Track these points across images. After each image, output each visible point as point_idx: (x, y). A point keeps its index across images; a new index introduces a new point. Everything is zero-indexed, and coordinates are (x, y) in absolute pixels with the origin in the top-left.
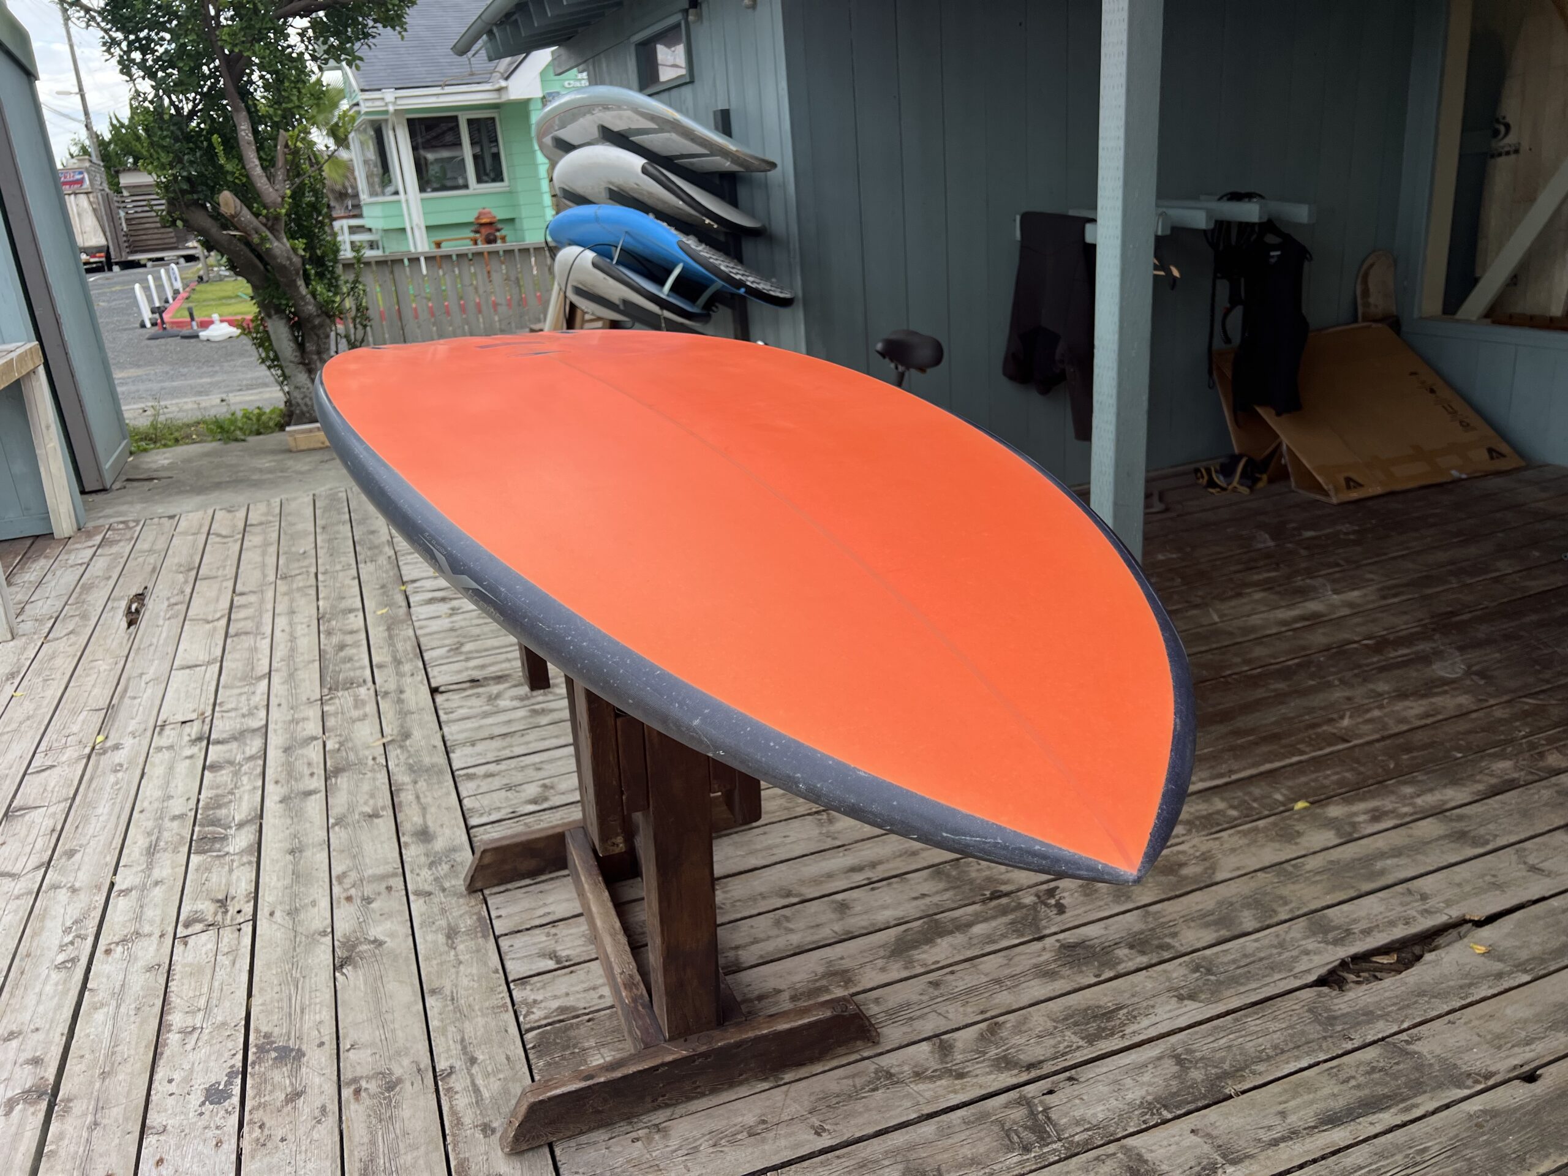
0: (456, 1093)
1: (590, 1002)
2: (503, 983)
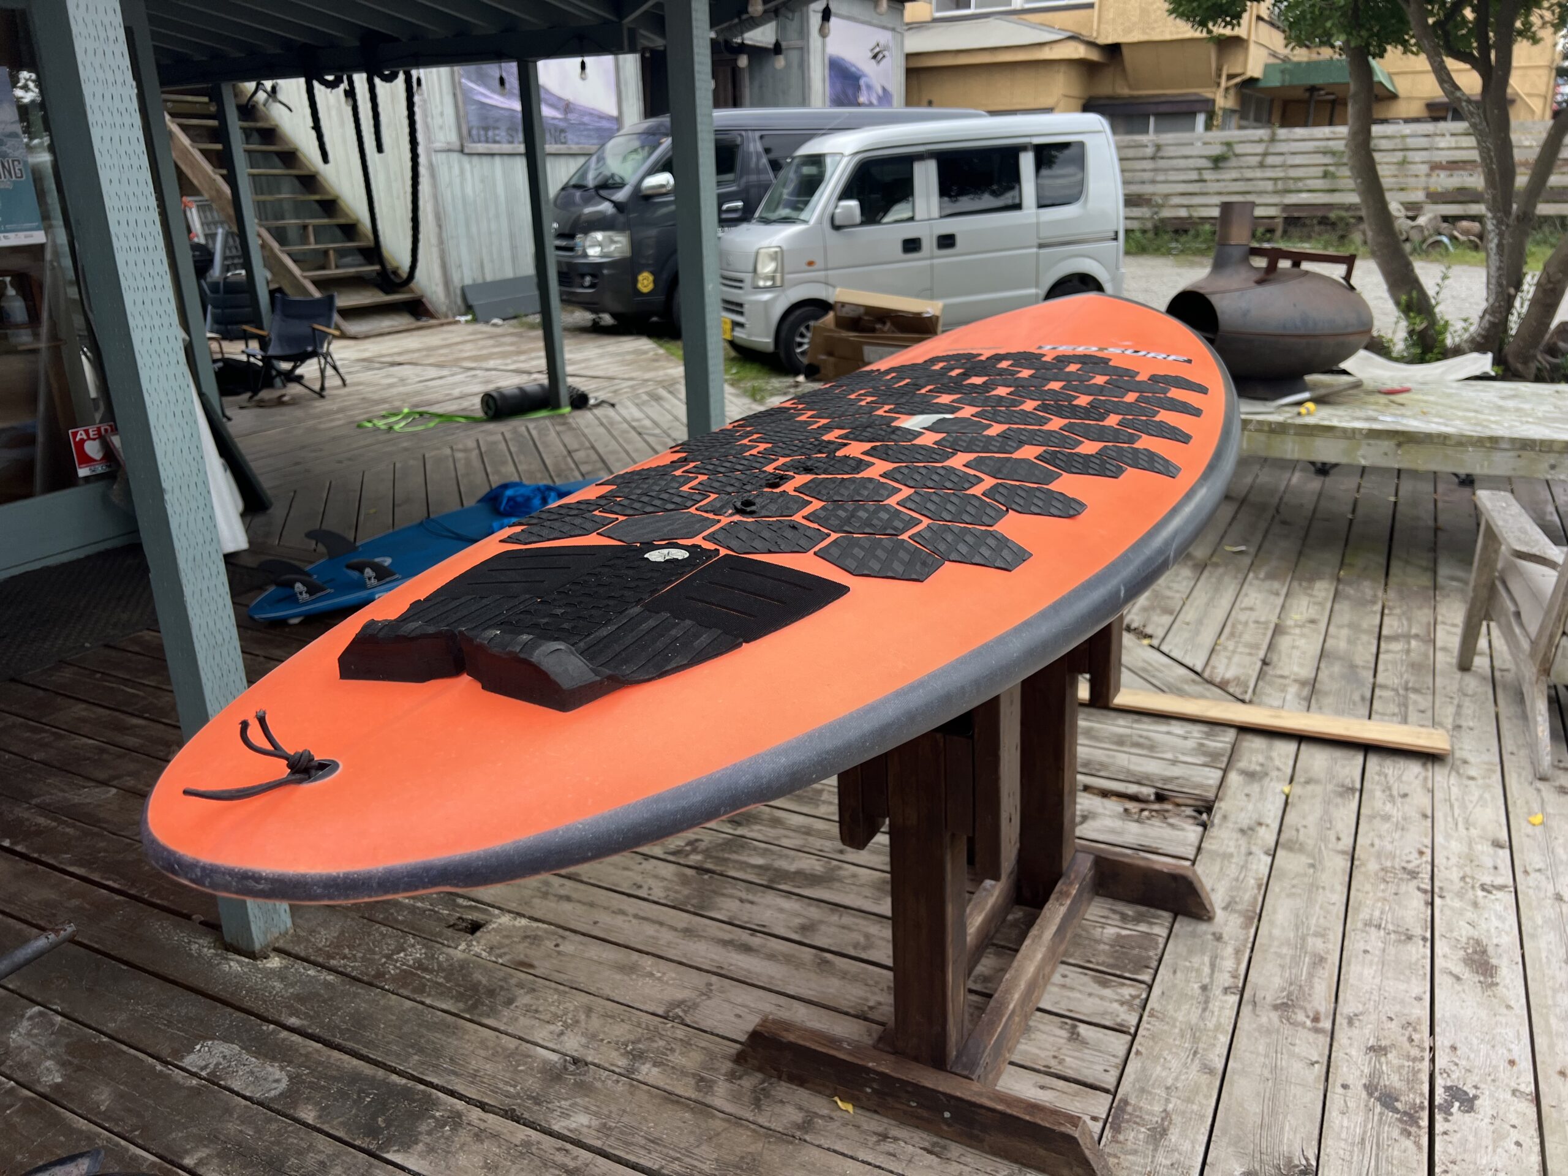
1: (1074, 976)
2: (1138, 1039)
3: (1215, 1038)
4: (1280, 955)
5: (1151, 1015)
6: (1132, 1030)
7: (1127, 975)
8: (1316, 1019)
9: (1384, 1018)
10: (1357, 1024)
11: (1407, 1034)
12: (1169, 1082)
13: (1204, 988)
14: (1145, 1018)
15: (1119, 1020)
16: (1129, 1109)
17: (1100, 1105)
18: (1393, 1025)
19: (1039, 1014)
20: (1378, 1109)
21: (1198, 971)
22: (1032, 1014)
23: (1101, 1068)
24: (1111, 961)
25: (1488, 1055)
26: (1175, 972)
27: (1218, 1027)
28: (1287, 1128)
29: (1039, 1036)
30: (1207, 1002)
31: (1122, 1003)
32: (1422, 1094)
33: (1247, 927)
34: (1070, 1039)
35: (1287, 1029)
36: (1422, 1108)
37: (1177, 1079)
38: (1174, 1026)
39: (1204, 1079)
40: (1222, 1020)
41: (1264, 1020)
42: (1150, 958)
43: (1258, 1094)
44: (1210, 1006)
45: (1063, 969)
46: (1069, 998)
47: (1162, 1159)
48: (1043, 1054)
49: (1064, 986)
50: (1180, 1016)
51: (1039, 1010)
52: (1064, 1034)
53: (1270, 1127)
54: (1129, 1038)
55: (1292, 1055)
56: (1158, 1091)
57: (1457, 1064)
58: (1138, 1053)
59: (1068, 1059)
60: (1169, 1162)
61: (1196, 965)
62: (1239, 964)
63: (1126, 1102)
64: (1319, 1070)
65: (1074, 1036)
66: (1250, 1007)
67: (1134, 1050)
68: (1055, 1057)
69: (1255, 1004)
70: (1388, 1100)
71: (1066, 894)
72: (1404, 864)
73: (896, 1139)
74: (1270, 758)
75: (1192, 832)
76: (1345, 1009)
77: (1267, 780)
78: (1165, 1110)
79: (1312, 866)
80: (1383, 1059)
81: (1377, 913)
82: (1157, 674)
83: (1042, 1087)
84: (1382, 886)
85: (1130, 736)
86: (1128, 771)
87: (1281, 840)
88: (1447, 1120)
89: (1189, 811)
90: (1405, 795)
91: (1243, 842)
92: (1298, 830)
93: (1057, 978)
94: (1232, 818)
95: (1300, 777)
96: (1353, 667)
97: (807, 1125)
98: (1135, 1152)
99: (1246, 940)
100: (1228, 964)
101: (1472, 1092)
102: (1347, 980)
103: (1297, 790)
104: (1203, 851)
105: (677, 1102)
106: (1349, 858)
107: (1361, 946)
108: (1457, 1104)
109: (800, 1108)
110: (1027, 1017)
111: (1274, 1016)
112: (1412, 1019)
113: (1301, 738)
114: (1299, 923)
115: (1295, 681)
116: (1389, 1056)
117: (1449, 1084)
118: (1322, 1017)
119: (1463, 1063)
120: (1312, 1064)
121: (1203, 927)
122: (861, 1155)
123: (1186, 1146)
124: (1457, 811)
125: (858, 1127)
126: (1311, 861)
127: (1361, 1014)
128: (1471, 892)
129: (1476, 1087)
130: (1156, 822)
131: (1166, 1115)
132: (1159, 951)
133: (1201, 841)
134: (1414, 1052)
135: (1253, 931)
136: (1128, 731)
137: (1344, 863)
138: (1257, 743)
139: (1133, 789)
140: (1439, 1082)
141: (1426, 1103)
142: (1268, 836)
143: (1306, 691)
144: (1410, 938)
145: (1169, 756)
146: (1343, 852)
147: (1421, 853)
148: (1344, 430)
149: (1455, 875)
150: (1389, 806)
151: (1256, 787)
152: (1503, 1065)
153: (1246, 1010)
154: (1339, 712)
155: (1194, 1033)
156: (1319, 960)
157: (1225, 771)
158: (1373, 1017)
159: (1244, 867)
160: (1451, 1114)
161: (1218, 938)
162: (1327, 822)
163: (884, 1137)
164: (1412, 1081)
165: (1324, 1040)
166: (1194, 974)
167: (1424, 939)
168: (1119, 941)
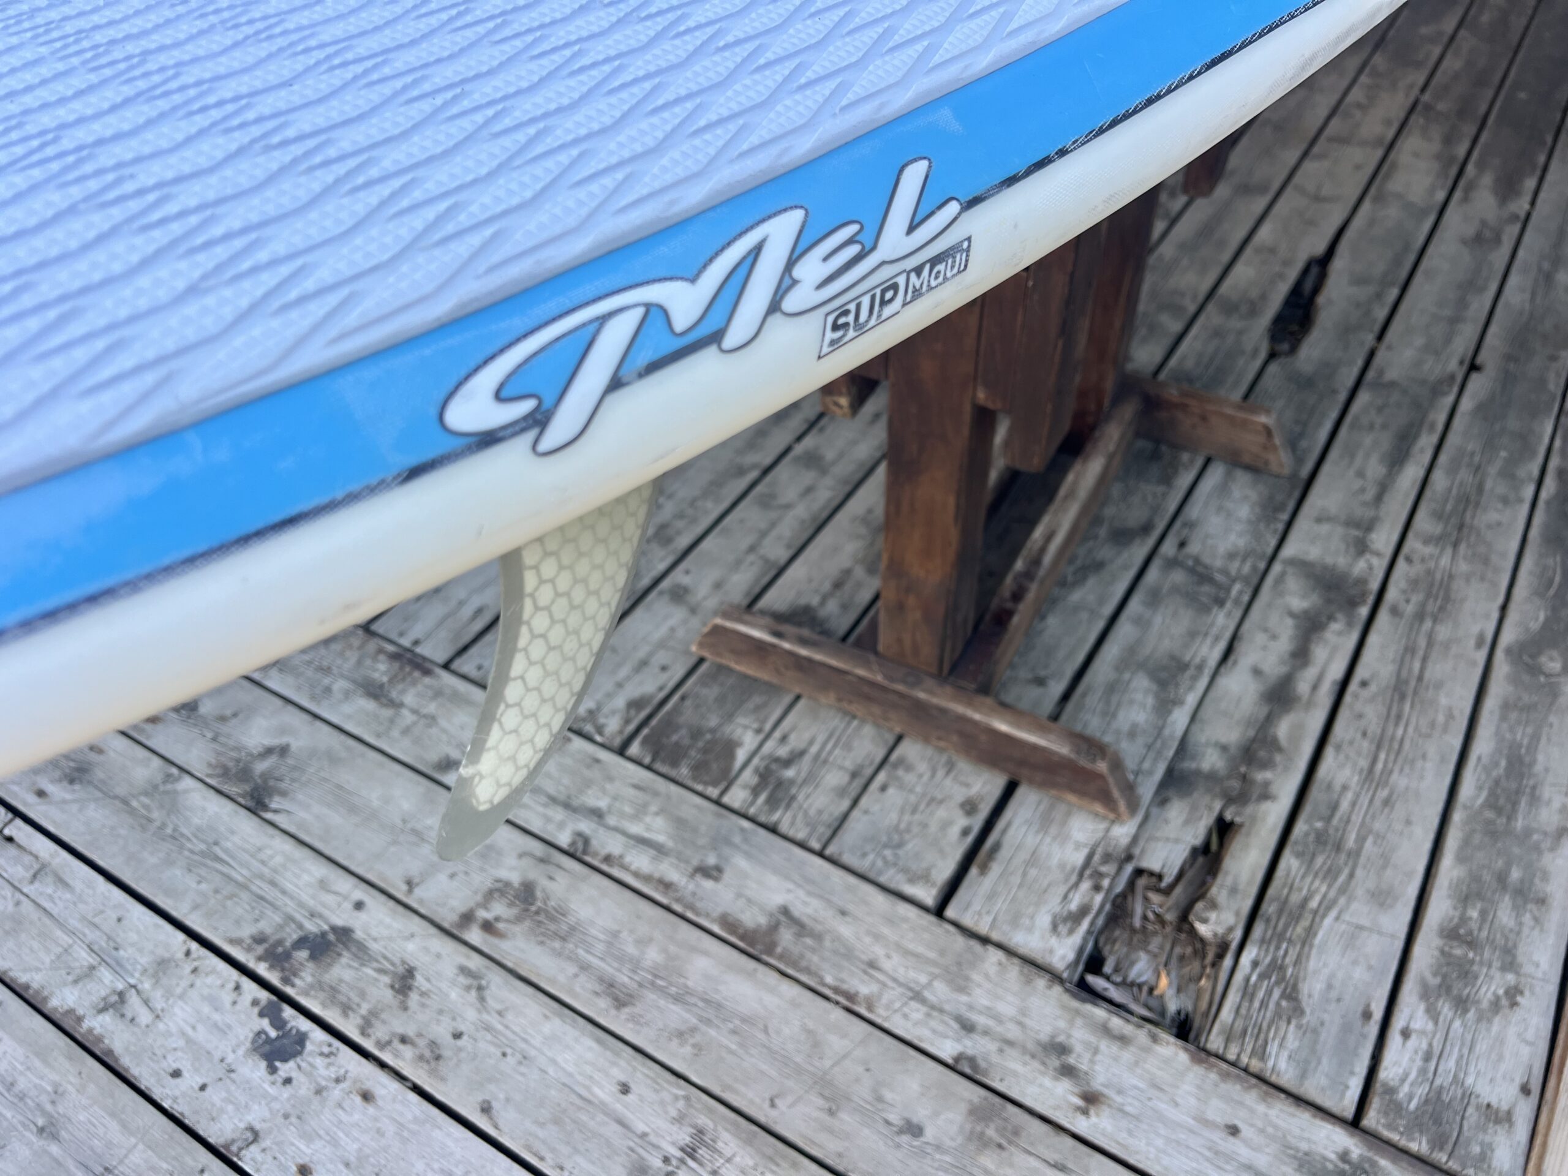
0: (621, 857)
7: (644, 733)
8: (488, 927)
9: (462, 1028)
11: (422, 1043)
13: (597, 814)
16: (417, 674)
17: (434, 651)
20: (310, 927)
23: (486, 663)
26: (640, 788)
30: (568, 807)
32: (304, 994)
33: (727, 921)
36: (286, 980)
37: (443, 730)
39: (435, 759)
41: (511, 860)
42: (676, 766)
44: (559, 809)
55: (434, 867)
56: (432, 706)
57: (338, 1081)
61: (647, 819)
62: (637, 876)
63: (428, 674)
64: (397, 887)
66: (538, 854)
69: (543, 861)
70: (319, 946)
78: (403, 705)
80: (386, 980)
88: (255, 1002)
94: (1115, 1050)
99: (692, 908)
101: (285, 1069)
104: (973, 943)
108: (273, 1034)
111: (515, 878)
112: (443, 1067)
117: (309, 1047)
118: (493, 939)
119: (337, 1092)
120: (409, 883)
127: (482, 999)
129: (288, 1081)
132: (690, 783)
134: (380, 1032)
135: (716, 929)
140: (318, 1035)
141: (289, 990)
153: (538, 848)
156: (619, 999)
157: (1345, 1121)
160: (261, 1015)
165: (448, 919)
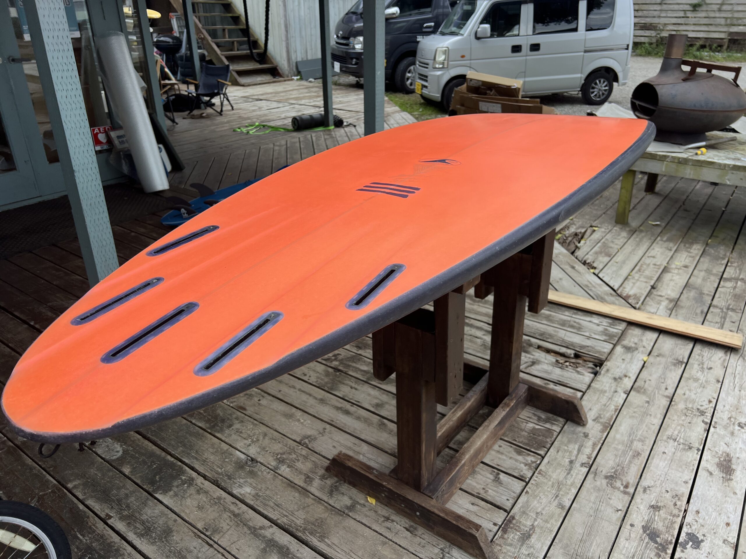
1: (506, 448)
2: (529, 485)
3: (570, 490)
4: (616, 449)
5: (539, 473)
6: (527, 480)
7: (533, 450)
8: (626, 487)
9: (664, 491)
10: (648, 492)
11: (674, 501)
12: (539, 510)
13: (571, 462)
14: (536, 474)
15: (522, 473)
16: (514, 521)
17: (500, 517)
18: (668, 496)
19: (482, 465)
20: (647, 540)
21: (570, 452)
22: (478, 464)
23: (505, 498)
24: (526, 441)
25: (716, 518)
26: (558, 451)
27: (572, 484)
28: (594, 544)
29: (479, 477)
30: (570, 470)
31: (526, 465)
32: (673, 536)
33: (602, 431)
34: (494, 481)
35: (609, 490)
36: (671, 543)
37: (543, 509)
38: (550, 480)
39: (559, 511)
40: (576, 481)
41: (598, 483)
42: (547, 442)
43: (584, 523)
44: (572, 472)
45: (501, 442)
46: (499, 458)
47: (524, 551)
48: (478, 486)
49: (498, 452)
50: (554, 476)
51: (482, 462)
52: (492, 477)
53: (585, 542)
54: (525, 484)
55: (608, 504)
56: (531, 514)
57: (697, 521)
58: (527, 492)
59: (490, 491)
60: (527, 553)
61: (570, 449)
62: (593, 451)
63: (513, 518)
64: (621, 514)
65: (497, 479)
66: (593, 475)
67: (525, 491)
68: (484, 489)
69: (596, 474)
70: (653, 535)
71: (507, 405)
72: (699, 407)
73: (393, 521)
74: (642, 340)
75: (588, 377)
76: (644, 483)
77: (636, 352)
78: (533, 525)
79: (648, 402)
80: (657, 513)
81: (676, 433)
82: (593, 289)
83: (473, 504)
84: (683, 418)
85: (570, 321)
86: (563, 340)
87: (634, 387)
88: (683, 551)
89: (591, 365)
90: (711, 368)
91: (614, 385)
92: (645, 382)
93: (496, 447)
94: (611, 371)
95: (655, 352)
96: (701, 294)
97: (352, 508)
98: (511, 545)
99: (601, 439)
100: (587, 450)
101: (701, 538)
102: (649, 467)
103: (651, 359)
104: (591, 388)
105: (294, 487)
106: (669, 400)
107: (663, 449)
108: (691, 543)
109: (351, 498)
110: (473, 467)
111: (604, 482)
112: (679, 493)
113: (661, 331)
114: (632, 433)
115: (667, 299)
116: (661, 512)
117: (690, 531)
118: (630, 486)
119: (701, 521)
120: (618, 511)
121: (580, 429)
122: (374, 527)
123: (538, 545)
124: (737, 380)
125: (376, 512)
126: (648, 400)
127: (652, 487)
128: (732, 426)
129: (704, 535)
130: (570, 369)
131: (533, 527)
132: (553, 439)
133: (592, 382)
134: (676, 512)
135: (606, 434)
136: (569, 319)
137: (665, 402)
138: (637, 331)
139: (563, 350)
140: (685, 530)
141: (674, 541)
142: (628, 383)
143: (671, 305)
144: (690, 448)
145: (587, 334)
146: (667, 397)
147: (710, 402)
148: (720, 165)
149: (726, 416)
150: (700, 373)
151: (629, 355)
152: (723, 525)
153: (590, 476)
154: (686, 319)
155: (559, 485)
156: (638, 454)
157: (615, 345)
158: (658, 490)
159: (610, 399)
160: (686, 548)
161: (586, 436)
162: (663, 378)
163: (387, 519)
164: (669, 528)
165: (627, 498)
166: (568, 454)
167: (698, 450)
168: (533, 431)
